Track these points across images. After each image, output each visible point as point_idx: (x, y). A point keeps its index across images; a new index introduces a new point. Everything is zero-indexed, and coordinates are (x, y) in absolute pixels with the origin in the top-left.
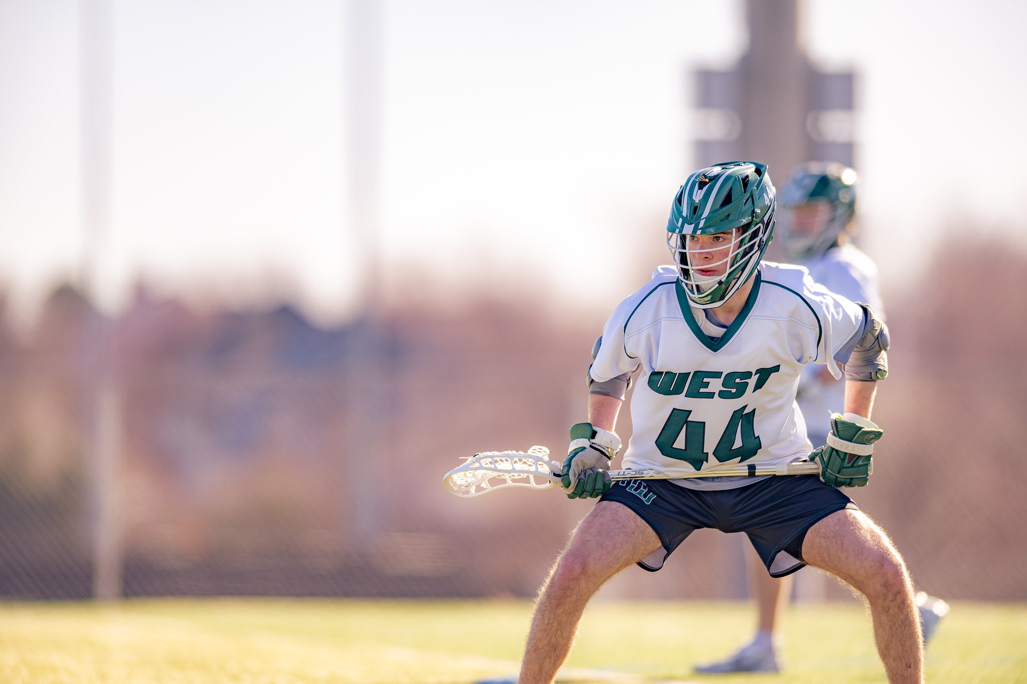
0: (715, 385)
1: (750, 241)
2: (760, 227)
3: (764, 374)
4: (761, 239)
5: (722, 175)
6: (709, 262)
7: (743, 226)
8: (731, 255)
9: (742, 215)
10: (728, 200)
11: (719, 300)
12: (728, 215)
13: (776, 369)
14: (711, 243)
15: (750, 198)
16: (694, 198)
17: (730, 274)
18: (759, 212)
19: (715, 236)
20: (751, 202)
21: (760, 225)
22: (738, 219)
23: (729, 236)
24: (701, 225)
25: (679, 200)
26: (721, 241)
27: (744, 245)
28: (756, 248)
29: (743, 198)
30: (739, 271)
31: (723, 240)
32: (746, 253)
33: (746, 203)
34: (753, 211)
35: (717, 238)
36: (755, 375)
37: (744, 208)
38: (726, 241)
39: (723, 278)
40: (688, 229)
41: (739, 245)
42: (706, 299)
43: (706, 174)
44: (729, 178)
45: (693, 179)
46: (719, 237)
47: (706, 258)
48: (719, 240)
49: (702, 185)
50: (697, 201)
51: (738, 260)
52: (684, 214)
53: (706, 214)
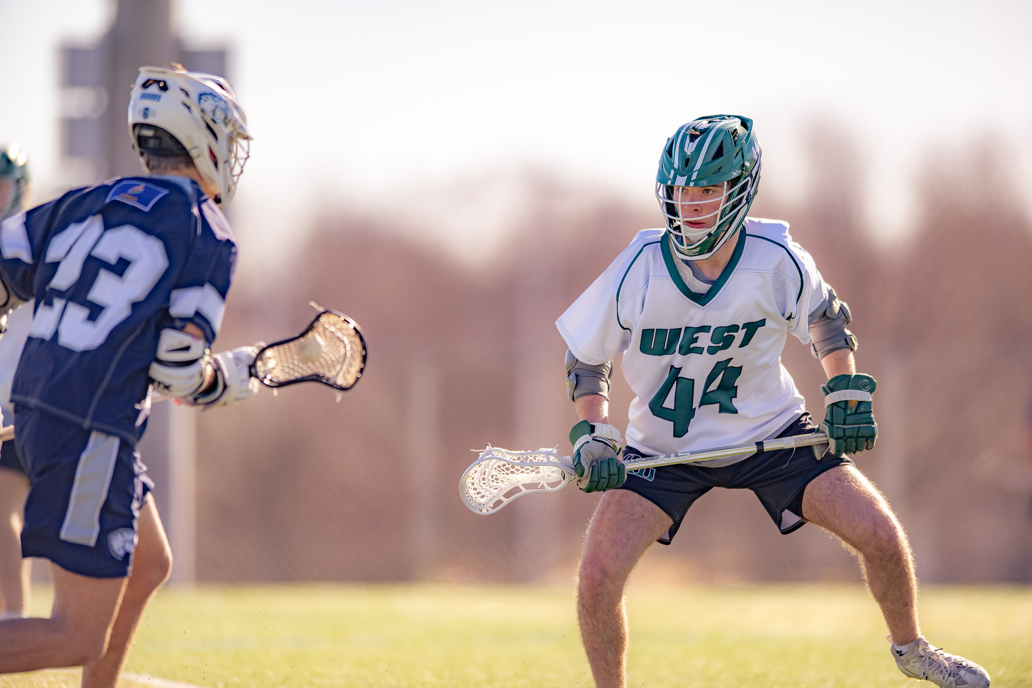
0: (705, 340)
1: (738, 194)
2: (748, 181)
3: (752, 328)
4: (749, 192)
5: (713, 128)
6: (698, 214)
7: (732, 180)
8: (721, 208)
9: (732, 168)
10: (719, 153)
11: (708, 252)
12: (720, 168)
13: (762, 323)
14: (701, 196)
15: (740, 152)
16: (686, 150)
17: (719, 226)
18: (749, 165)
19: (705, 188)
20: (741, 156)
21: (749, 178)
22: (729, 172)
23: (718, 189)
24: (694, 177)
25: (669, 152)
26: (711, 194)
27: (733, 199)
28: (744, 201)
29: (734, 151)
30: (727, 225)
31: (713, 193)
32: (734, 207)
33: (736, 156)
34: (743, 165)
35: (707, 191)
36: (742, 329)
37: (735, 161)
38: (716, 194)
39: (713, 230)
40: (681, 181)
41: (728, 198)
42: (695, 251)
43: (696, 127)
44: (719, 131)
45: (683, 131)
46: (709, 190)
47: (696, 210)
48: (709, 192)
49: (693, 138)
50: (689, 153)
51: (727, 213)
52: (676, 166)
53: (698, 166)
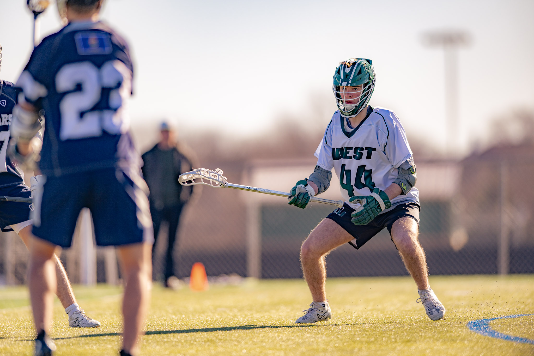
0: (351, 153)
1: (367, 90)
4: (371, 89)
5: (357, 62)
7: (365, 84)
8: (361, 96)
9: (365, 79)
10: (359, 73)
11: (355, 114)
12: (360, 79)
16: (346, 71)
17: (360, 103)
18: (371, 78)
19: (355, 87)
20: (368, 74)
21: (371, 83)
23: (360, 87)
24: (350, 82)
26: (357, 90)
28: (370, 93)
29: (366, 72)
30: (363, 103)
32: (366, 95)
36: (366, 150)
37: (366, 76)
39: (357, 104)
40: (344, 84)
41: (363, 91)
42: (350, 113)
44: (359, 64)
47: (350, 96)
51: (363, 98)
52: (342, 78)
53: (351, 77)
